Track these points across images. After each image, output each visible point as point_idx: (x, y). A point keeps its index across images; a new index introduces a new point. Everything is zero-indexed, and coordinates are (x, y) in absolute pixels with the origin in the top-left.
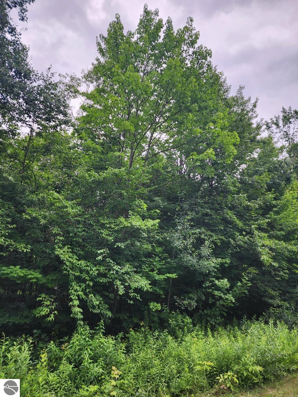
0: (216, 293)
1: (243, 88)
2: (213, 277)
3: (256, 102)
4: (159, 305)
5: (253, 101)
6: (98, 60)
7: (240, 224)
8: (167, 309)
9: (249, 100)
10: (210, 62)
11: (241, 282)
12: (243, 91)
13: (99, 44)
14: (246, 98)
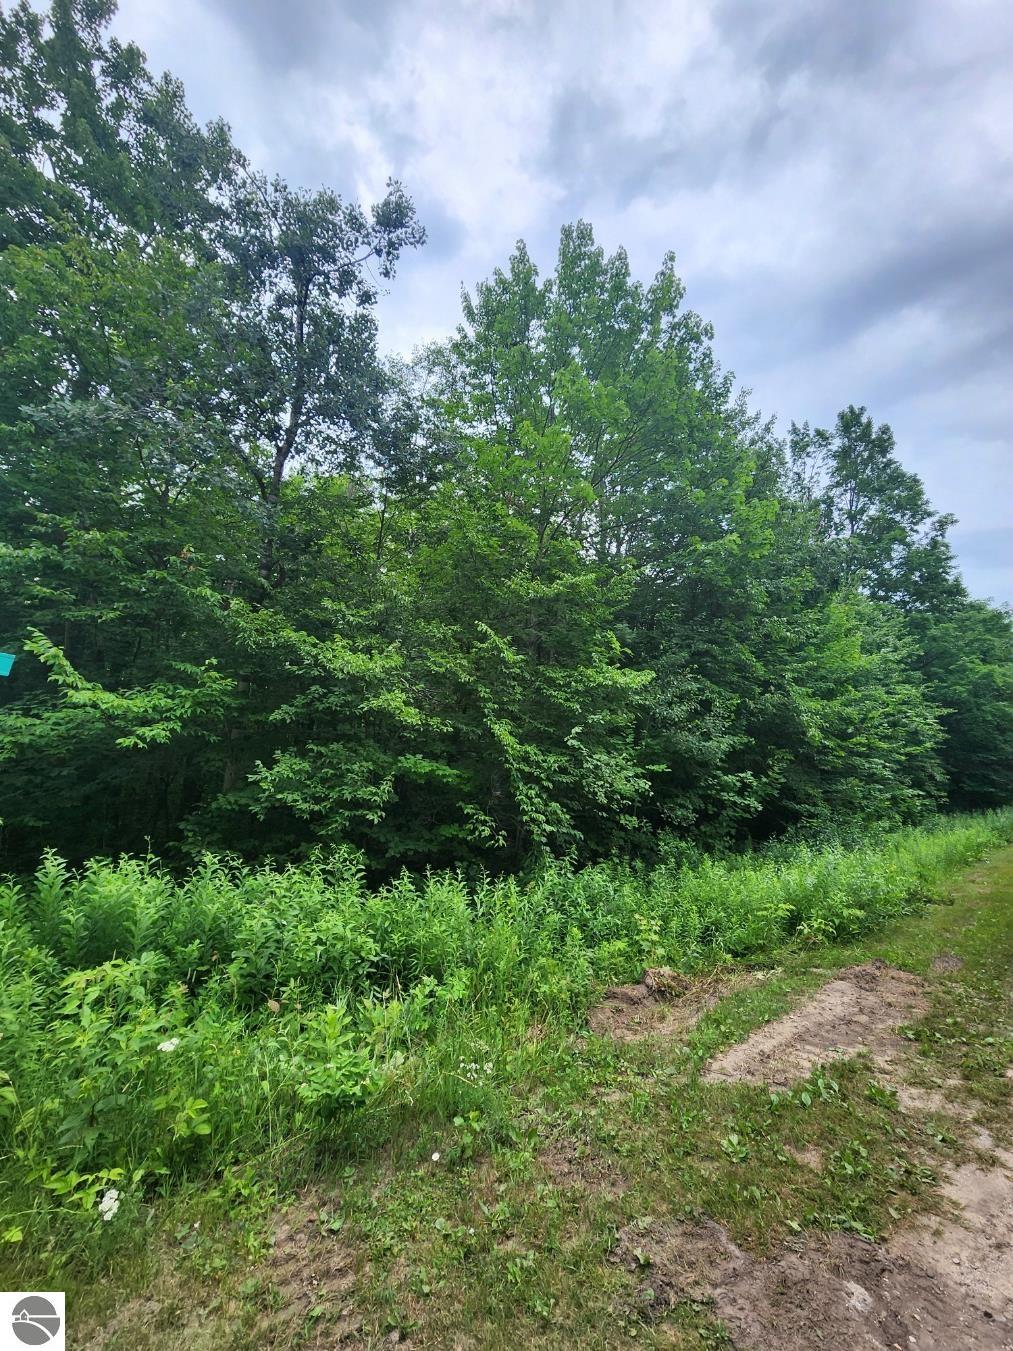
0: (725, 796)
1: (749, 393)
2: (718, 768)
3: (772, 422)
4: (635, 818)
5: (764, 420)
6: (460, 330)
7: (760, 670)
8: (648, 827)
9: (757, 418)
10: (709, 348)
11: (767, 776)
12: (748, 399)
13: (466, 298)
14: (750, 413)
